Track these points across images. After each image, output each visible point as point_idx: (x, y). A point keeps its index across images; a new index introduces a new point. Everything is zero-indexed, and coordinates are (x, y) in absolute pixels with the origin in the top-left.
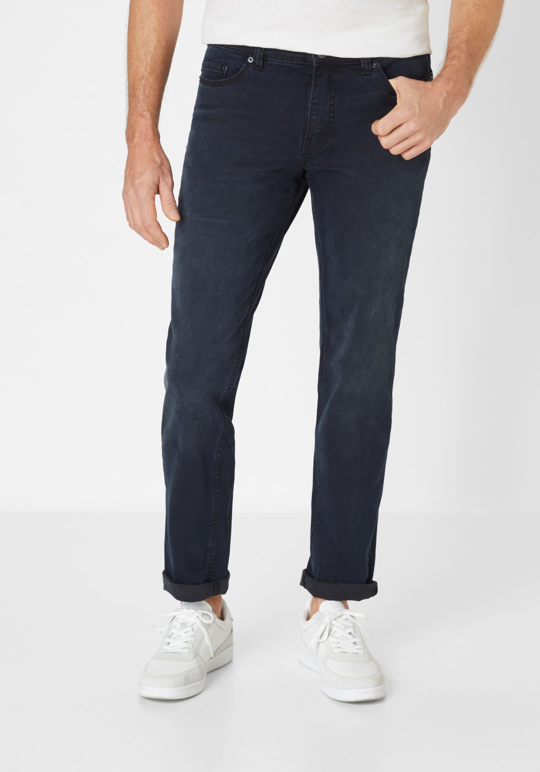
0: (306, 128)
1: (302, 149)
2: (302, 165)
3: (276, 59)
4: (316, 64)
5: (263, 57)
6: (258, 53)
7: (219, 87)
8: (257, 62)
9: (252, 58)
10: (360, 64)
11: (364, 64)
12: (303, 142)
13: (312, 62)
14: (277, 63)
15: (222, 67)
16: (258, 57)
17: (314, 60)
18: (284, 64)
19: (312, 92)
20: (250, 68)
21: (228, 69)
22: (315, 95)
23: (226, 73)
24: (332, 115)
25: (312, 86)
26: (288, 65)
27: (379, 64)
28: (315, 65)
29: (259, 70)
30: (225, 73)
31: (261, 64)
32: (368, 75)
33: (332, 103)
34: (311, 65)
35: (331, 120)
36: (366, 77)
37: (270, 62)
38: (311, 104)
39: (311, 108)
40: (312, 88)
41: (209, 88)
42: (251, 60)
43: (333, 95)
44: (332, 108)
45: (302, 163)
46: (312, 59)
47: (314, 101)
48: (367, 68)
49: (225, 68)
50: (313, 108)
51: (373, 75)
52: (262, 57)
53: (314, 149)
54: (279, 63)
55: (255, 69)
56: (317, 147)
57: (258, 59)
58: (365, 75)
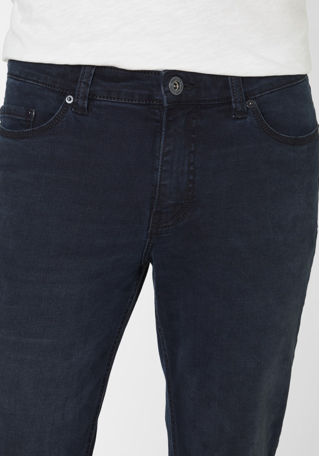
0: (155, 198)
1: (149, 227)
2: (147, 249)
3: (107, 98)
4: (168, 103)
5: (89, 95)
6: (81, 90)
7: (24, 140)
8: (80, 102)
9: (71, 97)
10: (230, 103)
11: (235, 102)
12: (150, 217)
13: (161, 101)
14: (109, 103)
15: (28, 111)
16: (81, 95)
17: (165, 97)
18: (120, 105)
19: (162, 145)
20: (70, 111)
21: (35, 113)
22: (167, 149)
23: (34, 120)
24: (191, 177)
25: (163, 137)
26: (126, 105)
27: (255, 103)
28: (166, 105)
29: (82, 115)
30: (32, 120)
31: (86, 105)
32: (241, 119)
33: (192, 161)
34: (160, 105)
35: (191, 185)
36: (239, 122)
37: (98, 103)
38: (162, 162)
39: (161, 169)
40: (163, 139)
41: (10, 141)
42: (70, 100)
43: (193, 149)
44: (192, 168)
45: (148, 246)
46: (162, 96)
47: (165, 159)
48: (240, 109)
49: (32, 112)
50: (164, 168)
51: (248, 119)
52: (87, 95)
53: (165, 227)
54: (112, 104)
55: (76, 113)
56: (170, 224)
57: (82, 98)
58: (238, 119)
